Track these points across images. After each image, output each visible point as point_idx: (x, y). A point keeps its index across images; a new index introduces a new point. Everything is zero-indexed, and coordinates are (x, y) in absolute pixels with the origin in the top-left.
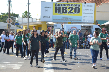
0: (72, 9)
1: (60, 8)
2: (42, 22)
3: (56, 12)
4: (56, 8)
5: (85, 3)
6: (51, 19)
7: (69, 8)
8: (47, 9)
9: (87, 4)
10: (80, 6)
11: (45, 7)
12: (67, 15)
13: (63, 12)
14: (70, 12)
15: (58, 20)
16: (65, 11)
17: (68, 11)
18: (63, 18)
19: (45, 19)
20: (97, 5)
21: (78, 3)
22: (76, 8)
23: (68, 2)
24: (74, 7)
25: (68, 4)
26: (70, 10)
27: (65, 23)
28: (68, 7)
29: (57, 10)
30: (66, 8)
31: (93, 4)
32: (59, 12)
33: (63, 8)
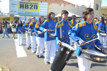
0: (32, 6)
1: (23, 5)
2: (11, 15)
3: (21, 8)
4: (21, 5)
6: (17, 13)
7: (30, 5)
8: (14, 5)
9: (42, 3)
10: (37, 4)
11: (12, 4)
12: (29, 10)
13: (26, 8)
14: (31, 8)
15: (22, 14)
16: (27, 7)
17: (29, 8)
18: (26, 13)
19: (12, 13)
20: (49, 4)
21: (36, 2)
22: (35, 6)
23: (29, 1)
24: (34, 5)
26: (30, 7)
27: (27, 16)
28: (29, 5)
29: (21, 6)
30: (28, 5)
31: (47, 3)
32: (23, 8)
33: (26, 5)
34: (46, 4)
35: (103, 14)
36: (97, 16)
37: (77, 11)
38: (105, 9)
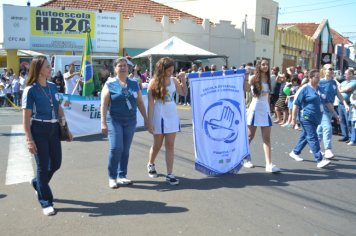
0: (74, 22)
1: (46, 20)
2: (8, 50)
3: (38, 28)
4: (38, 20)
5: (100, 11)
6: (27, 43)
7: (67, 21)
8: (18, 21)
9: (104, 13)
10: (89, 16)
11: (13, 18)
12: (63, 36)
13: (53, 29)
14: (69, 29)
15: (43, 46)
16: (57, 27)
17: (65, 28)
18: (55, 43)
19: (13, 45)
20: (125, 16)
21: (86, 12)
22: (81, 23)
23: (63, 9)
24: (77, 20)
25: (64, 12)
26: (68, 24)
27: (59, 52)
28: (64, 19)
29: (41, 24)
30: (61, 21)
31: (117, 15)
32: (46, 28)
33: (53, 20)
34: (114, 18)
35: (284, 47)
36: (265, 50)
37: (206, 38)
38: (290, 31)
